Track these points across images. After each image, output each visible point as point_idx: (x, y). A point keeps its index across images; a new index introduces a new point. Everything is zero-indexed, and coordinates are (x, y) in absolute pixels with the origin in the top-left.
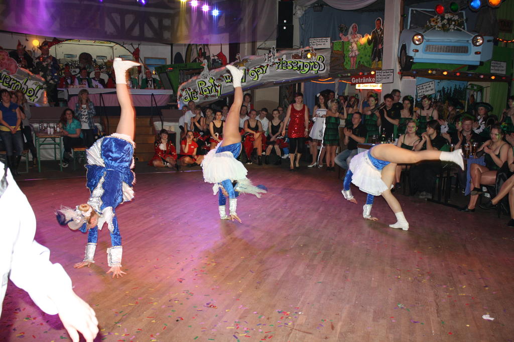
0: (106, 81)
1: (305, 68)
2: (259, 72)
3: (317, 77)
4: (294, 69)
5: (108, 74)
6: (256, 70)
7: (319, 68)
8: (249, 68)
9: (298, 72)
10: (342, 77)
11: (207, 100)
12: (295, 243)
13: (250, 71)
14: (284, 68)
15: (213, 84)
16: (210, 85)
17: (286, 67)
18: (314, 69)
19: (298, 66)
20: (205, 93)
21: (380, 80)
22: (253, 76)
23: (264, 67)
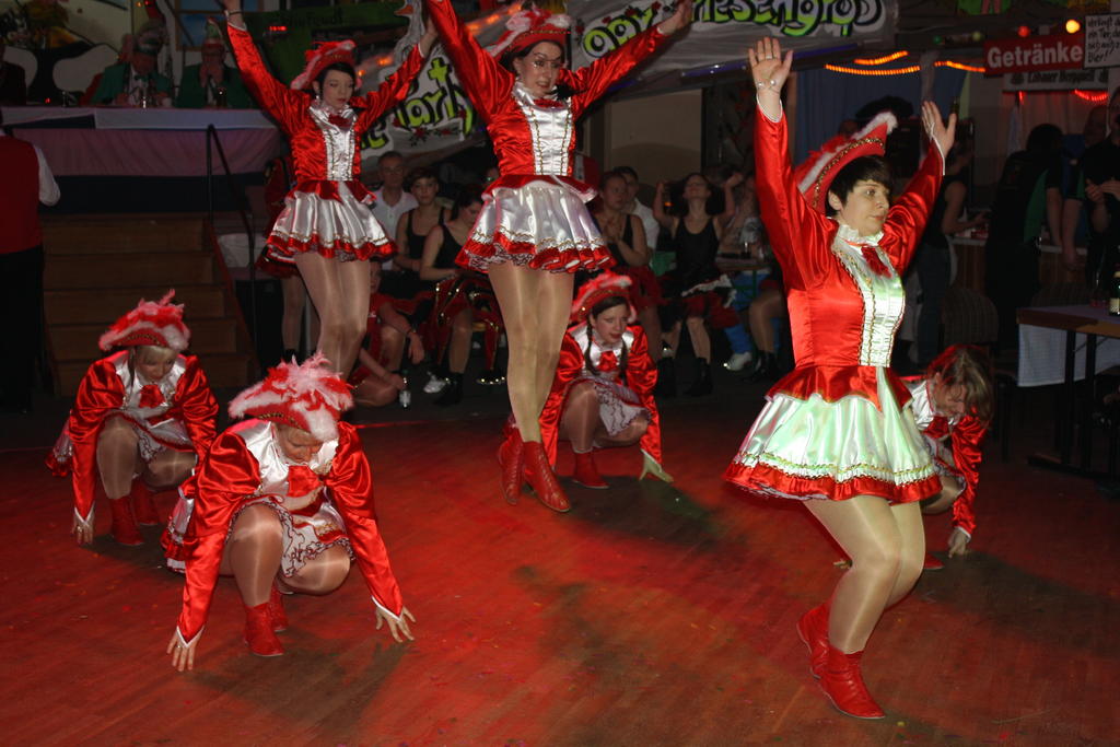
0: (29, 79)
1: (801, 17)
2: (621, 34)
3: (849, 51)
4: (759, 18)
5: (36, 52)
6: (612, 28)
7: (858, 14)
8: (585, 18)
9: (776, 31)
10: (951, 50)
11: (422, 147)
12: (785, 713)
13: (589, 33)
14: (718, 17)
15: (444, 83)
16: (433, 88)
17: (730, 13)
18: (836, 18)
19: (776, 9)
20: (415, 122)
21: (1102, 51)
22: (598, 49)
23: (641, 14)
